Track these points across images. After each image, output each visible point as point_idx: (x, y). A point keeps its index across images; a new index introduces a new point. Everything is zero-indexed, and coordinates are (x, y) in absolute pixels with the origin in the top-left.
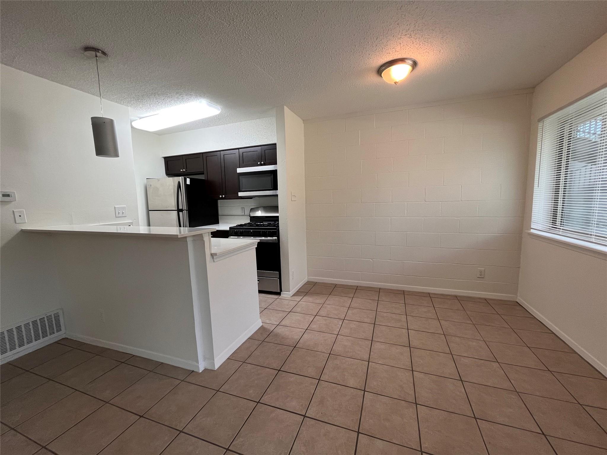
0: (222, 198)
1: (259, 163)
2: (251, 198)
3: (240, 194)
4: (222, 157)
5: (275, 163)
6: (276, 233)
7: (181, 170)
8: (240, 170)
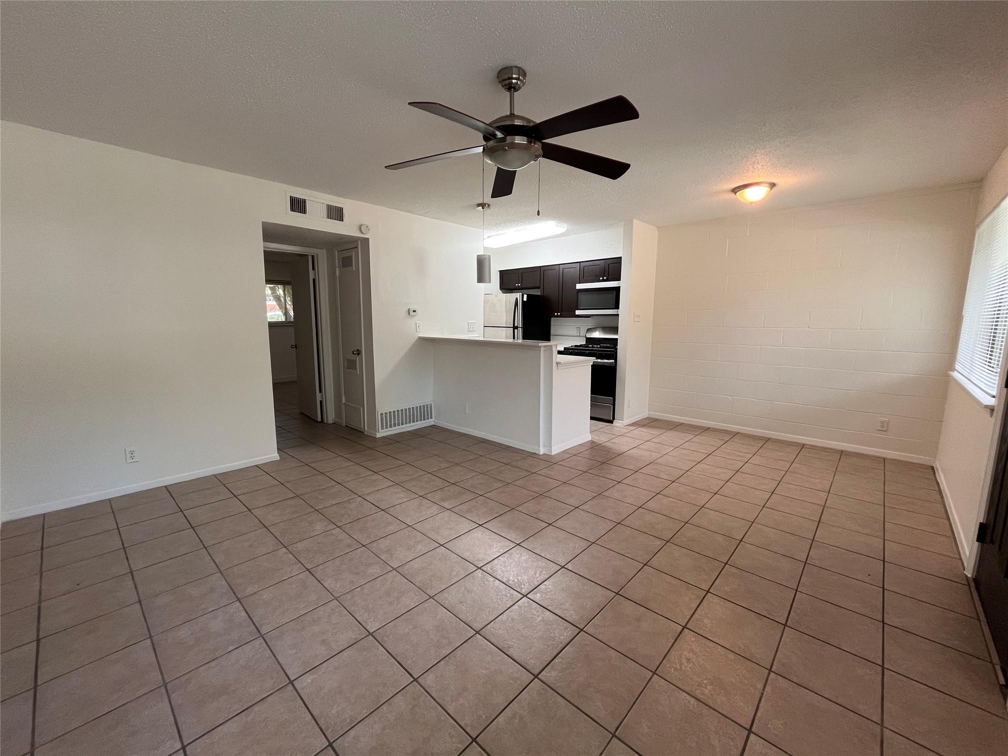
0: (557, 316)
1: (601, 278)
2: (589, 317)
3: (578, 312)
4: (561, 270)
5: (619, 279)
6: (614, 355)
7: (517, 285)
8: (579, 286)
